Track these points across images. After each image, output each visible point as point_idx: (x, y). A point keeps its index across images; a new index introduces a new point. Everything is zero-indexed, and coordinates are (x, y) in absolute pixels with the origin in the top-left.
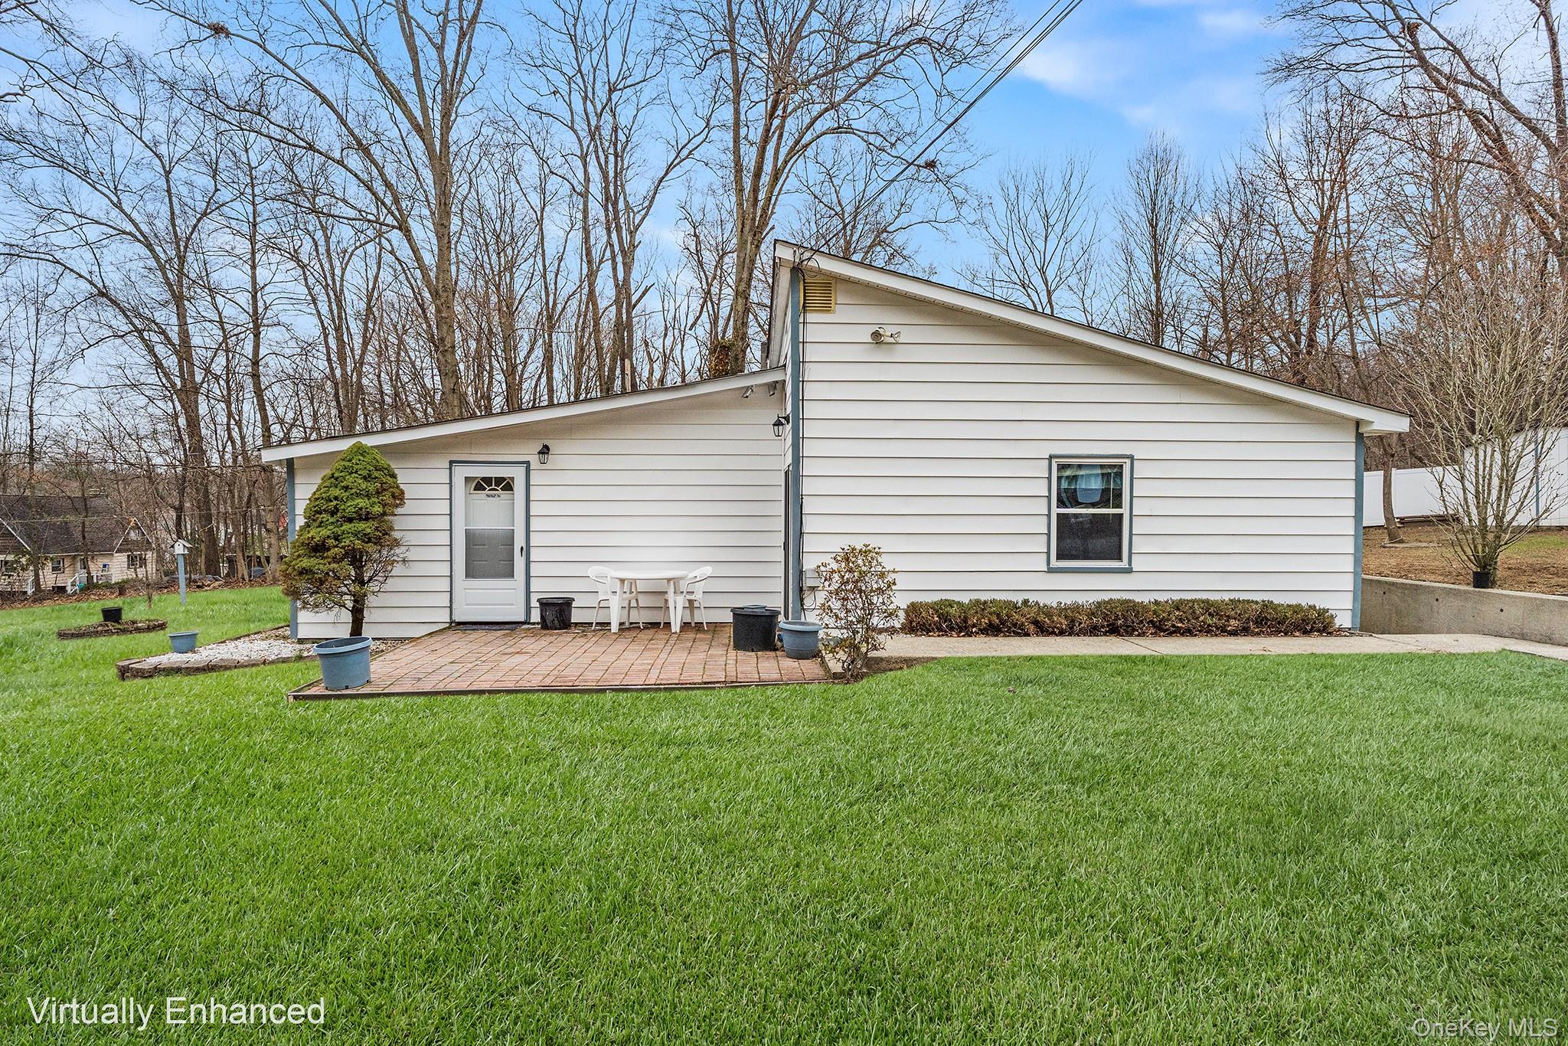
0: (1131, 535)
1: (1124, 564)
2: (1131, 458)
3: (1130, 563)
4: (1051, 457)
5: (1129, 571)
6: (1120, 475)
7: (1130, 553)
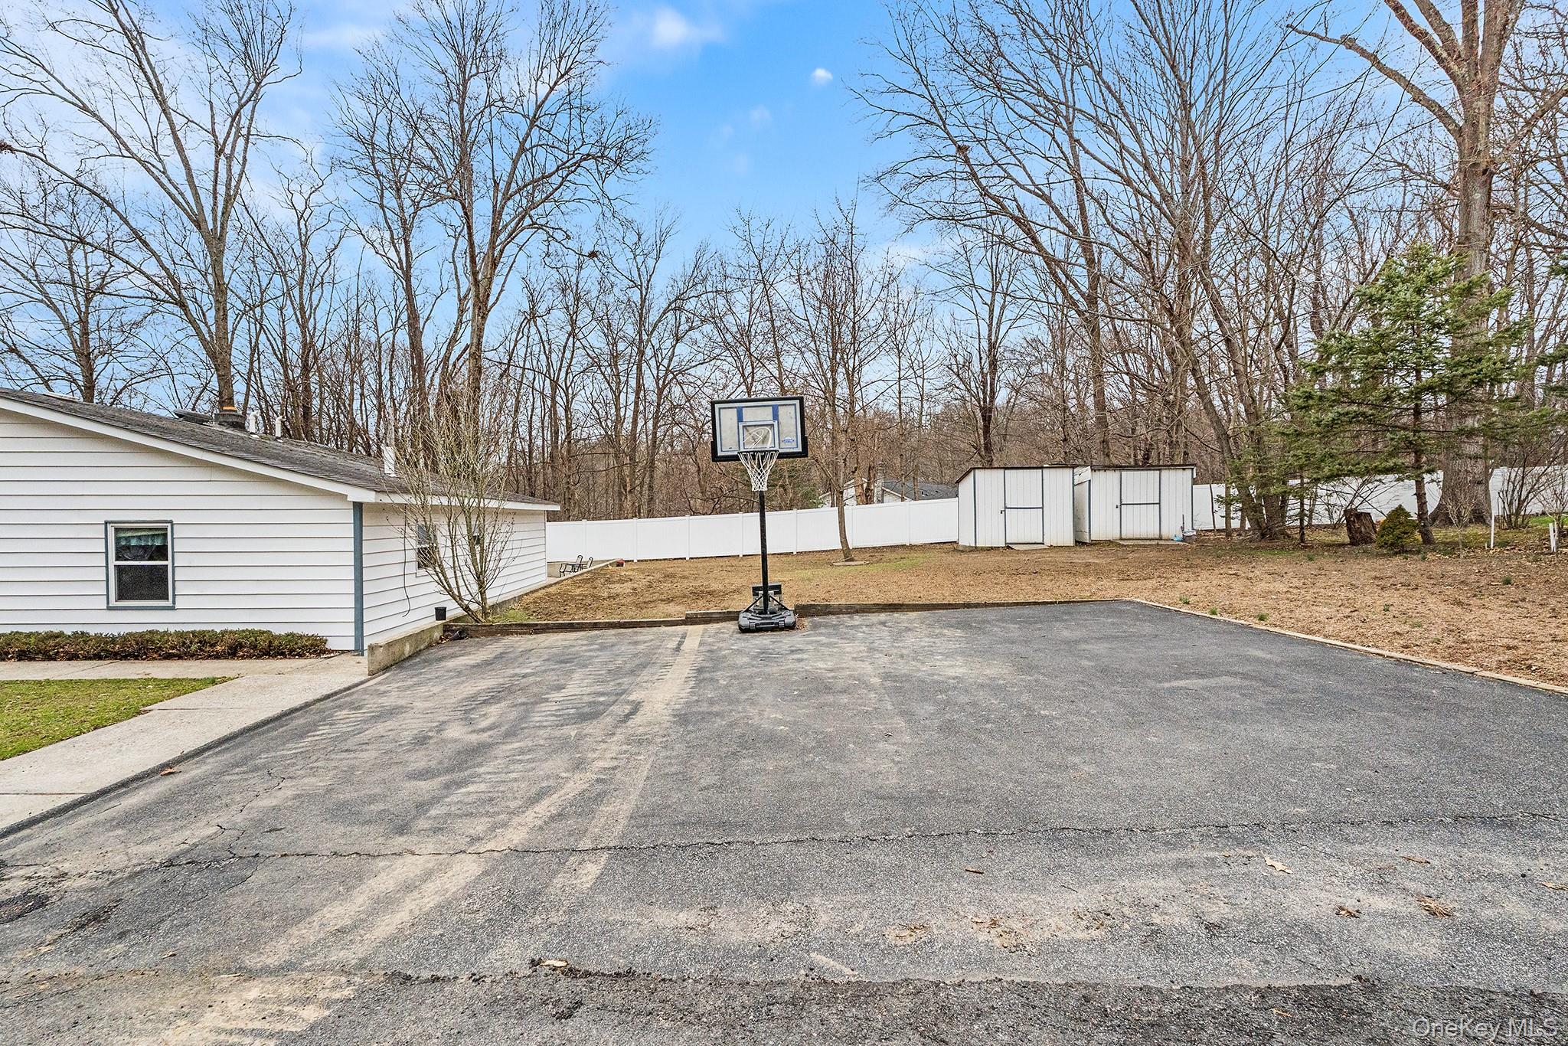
0: (174, 581)
1: (169, 603)
2: (171, 522)
3: (174, 602)
4: (106, 523)
5: (172, 608)
6: (165, 535)
7: (174, 596)
